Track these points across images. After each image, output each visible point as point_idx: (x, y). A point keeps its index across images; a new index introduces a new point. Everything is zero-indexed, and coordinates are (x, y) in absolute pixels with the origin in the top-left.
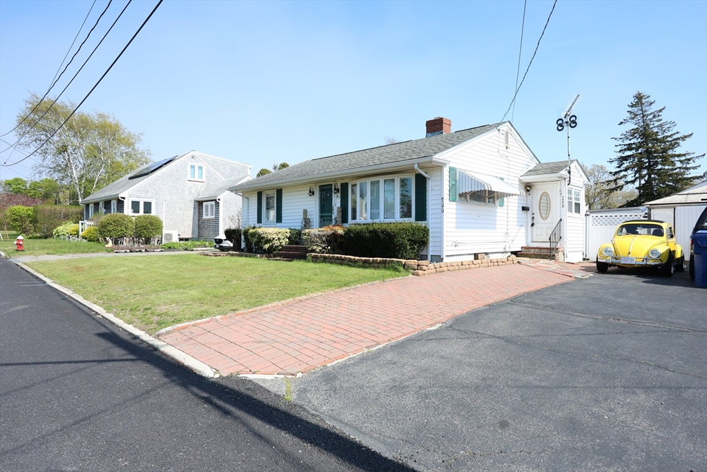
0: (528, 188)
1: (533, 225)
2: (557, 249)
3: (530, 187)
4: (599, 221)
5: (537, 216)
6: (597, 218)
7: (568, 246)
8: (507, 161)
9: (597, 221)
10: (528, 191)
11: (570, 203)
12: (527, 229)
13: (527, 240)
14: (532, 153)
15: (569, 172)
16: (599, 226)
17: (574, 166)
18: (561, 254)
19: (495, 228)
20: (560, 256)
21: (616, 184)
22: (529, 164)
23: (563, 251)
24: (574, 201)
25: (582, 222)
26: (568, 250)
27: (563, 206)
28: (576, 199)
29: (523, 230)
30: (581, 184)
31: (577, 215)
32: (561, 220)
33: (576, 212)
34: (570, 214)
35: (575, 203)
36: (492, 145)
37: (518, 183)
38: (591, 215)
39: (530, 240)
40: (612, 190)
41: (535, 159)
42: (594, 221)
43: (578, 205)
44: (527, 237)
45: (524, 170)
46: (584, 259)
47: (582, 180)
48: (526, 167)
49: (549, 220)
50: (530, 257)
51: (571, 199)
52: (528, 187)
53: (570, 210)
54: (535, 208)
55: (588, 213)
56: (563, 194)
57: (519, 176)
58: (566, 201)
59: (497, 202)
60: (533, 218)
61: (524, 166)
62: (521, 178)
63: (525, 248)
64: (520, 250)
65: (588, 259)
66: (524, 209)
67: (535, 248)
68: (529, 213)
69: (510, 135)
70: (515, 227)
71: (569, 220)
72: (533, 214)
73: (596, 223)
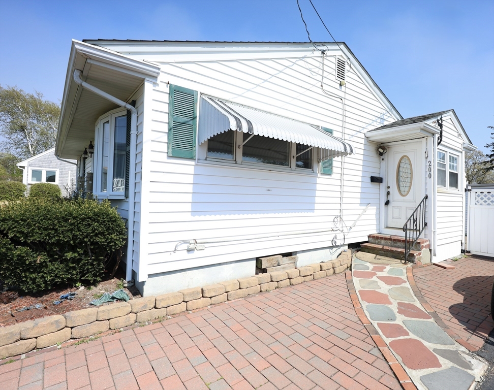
0: (381, 151)
1: (387, 203)
2: (419, 243)
3: (384, 148)
4: (485, 199)
5: (394, 190)
6: (482, 196)
7: (437, 237)
8: (340, 105)
9: (482, 199)
10: (381, 154)
11: (442, 173)
12: (379, 209)
13: (379, 224)
14: (389, 102)
15: (441, 125)
16: (485, 206)
17: (447, 119)
18: (425, 252)
19: (312, 210)
20: (423, 256)
21: (492, 164)
22: (385, 117)
23: (429, 246)
24: (448, 171)
25: (461, 199)
26: (438, 243)
27: (430, 176)
28: (452, 167)
29: (372, 210)
30: (459, 147)
31: (453, 190)
32: (426, 197)
33: (451, 185)
34: (442, 189)
35: (451, 173)
36: (308, 73)
37: (363, 141)
38: (474, 191)
39: (383, 226)
40: (488, 169)
41: (394, 112)
42: (478, 199)
43: (454, 177)
44: (379, 219)
45: (375, 124)
46: (463, 251)
47: (461, 142)
48: (379, 120)
49: (409, 197)
50: (377, 254)
51: (444, 166)
52: (381, 149)
53: (442, 182)
54: (391, 180)
55: (470, 188)
56: (431, 158)
57: (365, 131)
58: (435, 168)
59: (318, 168)
60: (388, 193)
61: (374, 118)
62: (368, 135)
63: (373, 237)
64: (367, 239)
65: (469, 252)
66: (374, 179)
67: (386, 239)
68: (383, 186)
69: (347, 67)
70: (358, 206)
71: (438, 198)
72: (389, 187)
73: (481, 202)
